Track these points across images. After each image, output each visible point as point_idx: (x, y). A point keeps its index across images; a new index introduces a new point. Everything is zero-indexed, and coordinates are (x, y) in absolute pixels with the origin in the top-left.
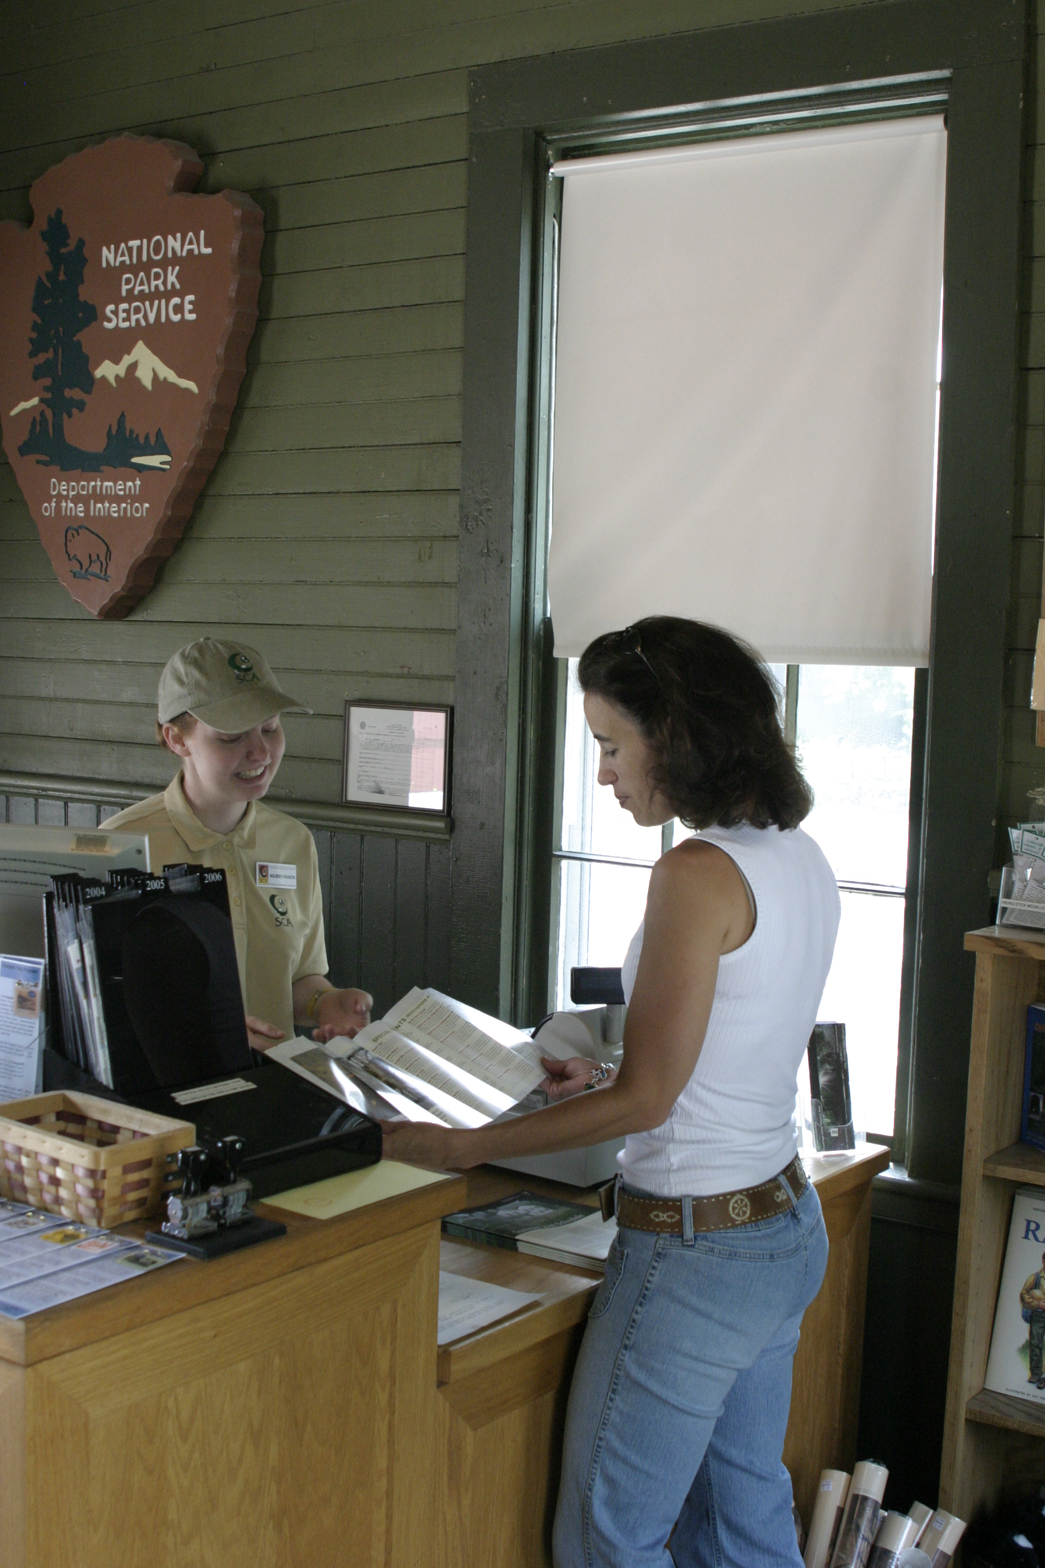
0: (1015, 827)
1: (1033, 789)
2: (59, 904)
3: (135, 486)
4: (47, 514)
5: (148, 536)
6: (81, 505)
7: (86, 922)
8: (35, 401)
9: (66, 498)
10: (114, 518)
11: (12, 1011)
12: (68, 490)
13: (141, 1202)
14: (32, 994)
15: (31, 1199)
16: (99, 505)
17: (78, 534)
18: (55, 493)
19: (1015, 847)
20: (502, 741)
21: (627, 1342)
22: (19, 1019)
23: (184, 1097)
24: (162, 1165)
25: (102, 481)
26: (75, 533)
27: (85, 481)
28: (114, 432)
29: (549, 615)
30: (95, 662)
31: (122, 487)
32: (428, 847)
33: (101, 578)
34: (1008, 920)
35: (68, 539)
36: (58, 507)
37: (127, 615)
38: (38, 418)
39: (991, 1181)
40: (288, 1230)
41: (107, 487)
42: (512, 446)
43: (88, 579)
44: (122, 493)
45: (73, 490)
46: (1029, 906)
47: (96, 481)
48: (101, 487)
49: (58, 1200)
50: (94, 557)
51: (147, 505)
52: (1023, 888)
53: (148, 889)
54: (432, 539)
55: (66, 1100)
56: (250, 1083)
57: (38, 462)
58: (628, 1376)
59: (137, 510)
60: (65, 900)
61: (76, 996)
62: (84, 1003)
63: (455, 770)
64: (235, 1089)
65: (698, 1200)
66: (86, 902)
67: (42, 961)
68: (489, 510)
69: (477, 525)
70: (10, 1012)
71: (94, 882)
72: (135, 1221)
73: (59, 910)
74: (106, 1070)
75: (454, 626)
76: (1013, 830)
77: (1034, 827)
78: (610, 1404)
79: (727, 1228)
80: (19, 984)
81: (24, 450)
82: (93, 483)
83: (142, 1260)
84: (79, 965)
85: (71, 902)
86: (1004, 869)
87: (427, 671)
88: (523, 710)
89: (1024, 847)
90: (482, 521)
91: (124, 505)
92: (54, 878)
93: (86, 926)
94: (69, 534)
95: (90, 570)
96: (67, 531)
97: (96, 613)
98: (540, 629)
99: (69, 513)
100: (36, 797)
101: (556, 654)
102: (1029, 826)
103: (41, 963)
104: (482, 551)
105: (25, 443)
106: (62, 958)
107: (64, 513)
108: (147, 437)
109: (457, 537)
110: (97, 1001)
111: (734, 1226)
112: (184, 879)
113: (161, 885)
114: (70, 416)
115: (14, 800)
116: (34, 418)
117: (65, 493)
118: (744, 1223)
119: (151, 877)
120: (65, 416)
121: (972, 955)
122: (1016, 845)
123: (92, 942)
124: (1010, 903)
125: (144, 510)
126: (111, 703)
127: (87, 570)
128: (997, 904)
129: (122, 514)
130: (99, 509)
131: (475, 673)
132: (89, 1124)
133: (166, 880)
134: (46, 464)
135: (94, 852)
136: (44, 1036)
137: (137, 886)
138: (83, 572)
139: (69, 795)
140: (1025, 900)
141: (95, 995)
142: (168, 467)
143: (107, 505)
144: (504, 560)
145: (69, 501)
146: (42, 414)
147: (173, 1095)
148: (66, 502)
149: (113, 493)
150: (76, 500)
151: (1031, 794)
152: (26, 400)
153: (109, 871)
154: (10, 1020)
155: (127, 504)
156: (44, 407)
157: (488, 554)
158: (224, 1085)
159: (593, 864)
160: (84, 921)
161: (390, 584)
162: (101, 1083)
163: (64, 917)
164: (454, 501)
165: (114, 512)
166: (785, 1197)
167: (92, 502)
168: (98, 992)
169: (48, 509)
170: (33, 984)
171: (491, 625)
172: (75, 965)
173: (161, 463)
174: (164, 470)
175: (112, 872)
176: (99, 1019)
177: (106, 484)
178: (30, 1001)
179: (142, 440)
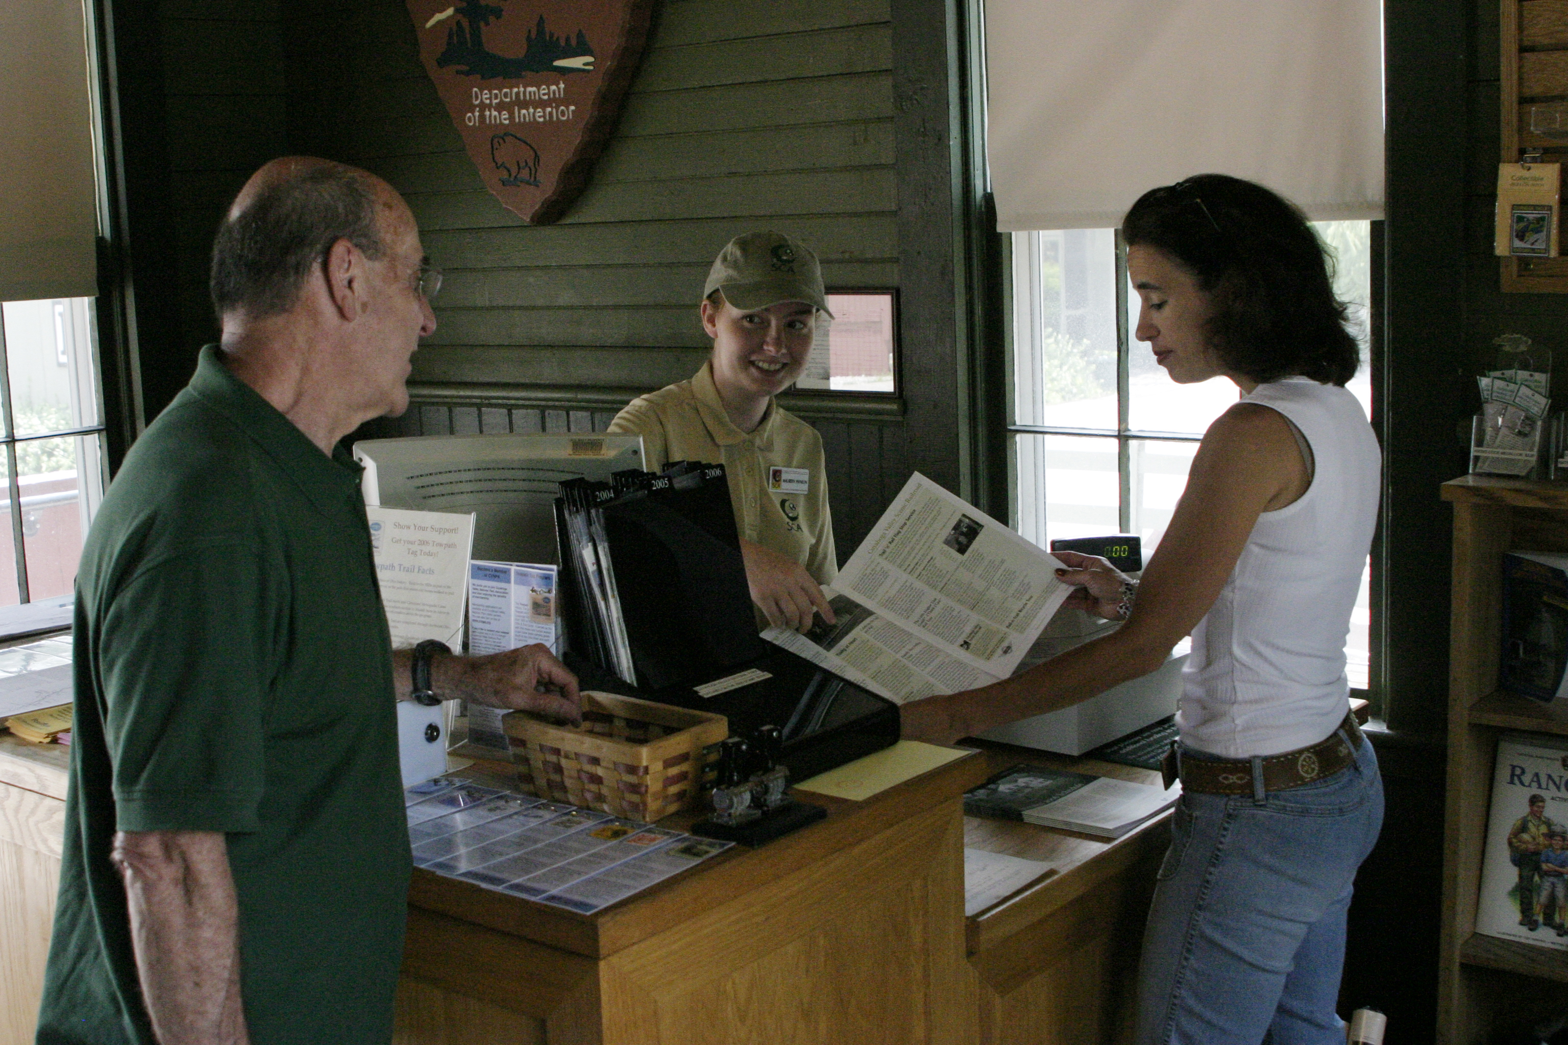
0: (1485, 376)
1: (1499, 336)
2: (569, 510)
3: (559, 89)
4: (471, 124)
5: (576, 139)
6: (505, 112)
7: (600, 524)
8: (450, 11)
9: (490, 107)
10: (538, 123)
11: (528, 617)
12: (490, 99)
13: (680, 795)
14: (547, 600)
15: (571, 798)
16: (524, 111)
17: (505, 142)
18: (477, 102)
19: (1485, 395)
20: (951, 319)
21: (1201, 903)
22: (534, 625)
23: (706, 690)
24: (700, 757)
25: (525, 87)
26: (501, 141)
27: (507, 88)
28: (533, 37)
29: (989, 190)
30: (527, 268)
31: (546, 91)
32: (880, 430)
33: (530, 184)
34: (1481, 468)
35: (495, 147)
36: (482, 116)
37: (559, 219)
38: (455, 28)
39: (1477, 729)
40: (829, 811)
41: (530, 93)
42: (943, 22)
43: (519, 186)
44: (546, 97)
45: (496, 98)
46: (1503, 453)
47: (519, 88)
48: (524, 93)
49: (600, 798)
50: (522, 164)
51: (572, 108)
52: (1494, 435)
53: (654, 488)
54: (866, 121)
55: (591, 700)
56: (765, 673)
57: (457, 72)
58: (1203, 936)
59: (563, 113)
60: (575, 505)
61: (593, 598)
62: (602, 605)
63: (906, 351)
64: (752, 679)
65: (1268, 760)
66: (597, 505)
67: (555, 567)
68: (922, 89)
69: (912, 104)
70: (527, 619)
71: (602, 486)
72: (677, 813)
73: (570, 515)
74: (629, 668)
75: (894, 208)
76: (1482, 378)
77: (1503, 374)
78: (1185, 963)
79: (1297, 785)
80: (533, 591)
81: (443, 61)
82: (515, 90)
83: (695, 851)
84: (595, 567)
85: (582, 506)
86: (1475, 417)
87: (869, 255)
88: (969, 287)
89: (1494, 394)
90: (916, 100)
91: (549, 109)
92: (561, 483)
93: (598, 529)
94: (496, 140)
95: (518, 176)
96: (492, 140)
97: (528, 220)
98: (981, 206)
99: (493, 122)
100: (479, 407)
101: (1000, 229)
102: (1498, 374)
103: (553, 570)
104: (919, 130)
105: (443, 54)
106: (577, 563)
107: (488, 122)
108: (568, 39)
109: (893, 118)
110: (616, 602)
111: (1304, 784)
112: (685, 477)
113: (666, 484)
114: (487, 24)
115: (457, 410)
116: (451, 29)
117: (488, 101)
118: (1313, 780)
119: (653, 476)
120: (482, 24)
121: (1448, 507)
122: (1485, 393)
123: (606, 545)
124: (1483, 452)
125: (571, 113)
126: (548, 308)
127: (516, 177)
128: (1469, 453)
129: (547, 118)
130: (524, 115)
131: (919, 253)
132: (617, 722)
133: (670, 480)
134: (467, 74)
135: (590, 456)
136: (561, 640)
137: (642, 487)
138: (512, 179)
139: (513, 402)
140: (1498, 447)
141: (613, 596)
142: (591, 68)
143: (531, 110)
144: (942, 138)
145: (493, 110)
146: (458, 23)
147: (696, 689)
148: (490, 111)
149: (537, 97)
150: (500, 107)
151: (1497, 341)
152: (441, 11)
153: (612, 474)
154: (527, 627)
155: (552, 107)
156: (459, 17)
157: (925, 134)
158: (742, 676)
159: (1047, 437)
160: (597, 524)
161: (826, 170)
162: (625, 682)
163: (577, 523)
164: (887, 83)
165: (540, 117)
166: (1346, 751)
167: (516, 108)
168: (616, 593)
169: (472, 119)
170: (547, 590)
171: (933, 204)
172: (591, 568)
173: (584, 65)
174: (588, 71)
175: (615, 475)
176: (618, 619)
177: (529, 89)
178: (544, 607)
179: (563, 43)
